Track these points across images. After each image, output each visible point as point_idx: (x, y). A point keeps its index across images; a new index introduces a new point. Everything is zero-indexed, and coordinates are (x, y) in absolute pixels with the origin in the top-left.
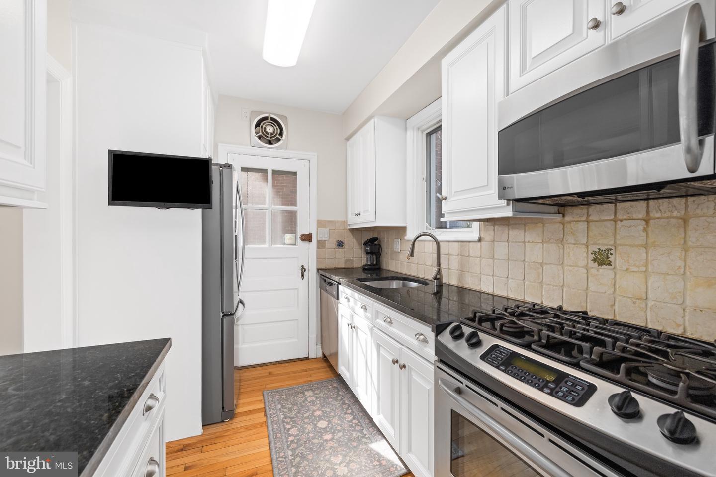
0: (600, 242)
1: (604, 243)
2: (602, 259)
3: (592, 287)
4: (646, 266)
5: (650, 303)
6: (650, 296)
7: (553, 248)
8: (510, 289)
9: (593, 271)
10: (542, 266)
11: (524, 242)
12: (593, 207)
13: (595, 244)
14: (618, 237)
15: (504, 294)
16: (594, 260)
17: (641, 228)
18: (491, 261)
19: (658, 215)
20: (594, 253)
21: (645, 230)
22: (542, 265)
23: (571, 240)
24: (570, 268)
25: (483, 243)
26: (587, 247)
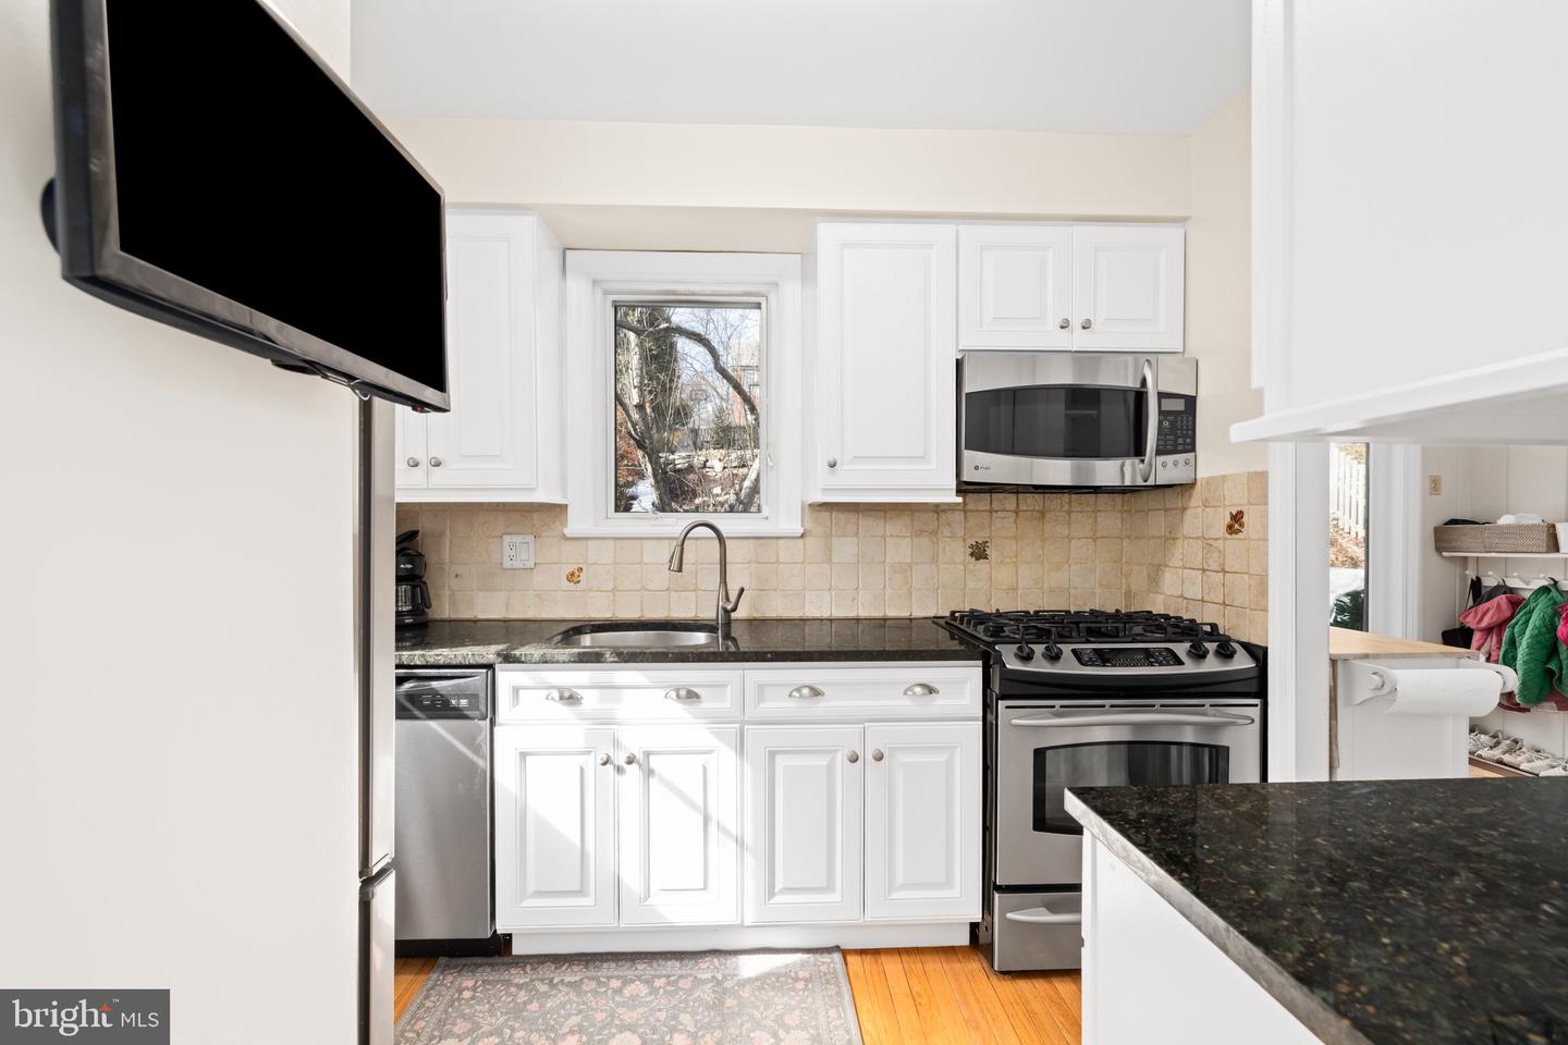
0: (978, 534)
1: (980, 537)
2: (979, 553)
3: (970, 585)
4: (1016, 556)
5: (1020, 591)
6: (1020, 584)
7: (925, 542)
8: (862, 604)
9: (971, 567)
10: (911, 567)
11: (884, 537)
12: (970, 495)
13: (971, 537)
14: (993, 528)
15: (852, 614)
16: (972, 554)
17: (1012, 519)
18: (826, 566)
19: (1025, 508)
20: (972, 546)
21: (1015, 522)
22: (910, 565)
23: (947, 533)
24: (947, 566)
25: (807, 540)
26: (964, 540)
